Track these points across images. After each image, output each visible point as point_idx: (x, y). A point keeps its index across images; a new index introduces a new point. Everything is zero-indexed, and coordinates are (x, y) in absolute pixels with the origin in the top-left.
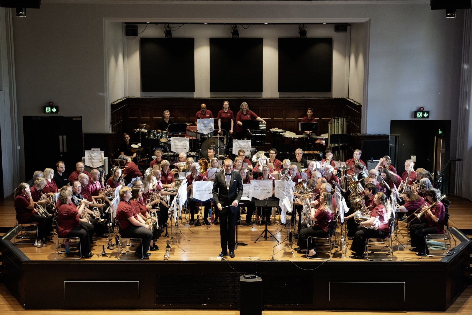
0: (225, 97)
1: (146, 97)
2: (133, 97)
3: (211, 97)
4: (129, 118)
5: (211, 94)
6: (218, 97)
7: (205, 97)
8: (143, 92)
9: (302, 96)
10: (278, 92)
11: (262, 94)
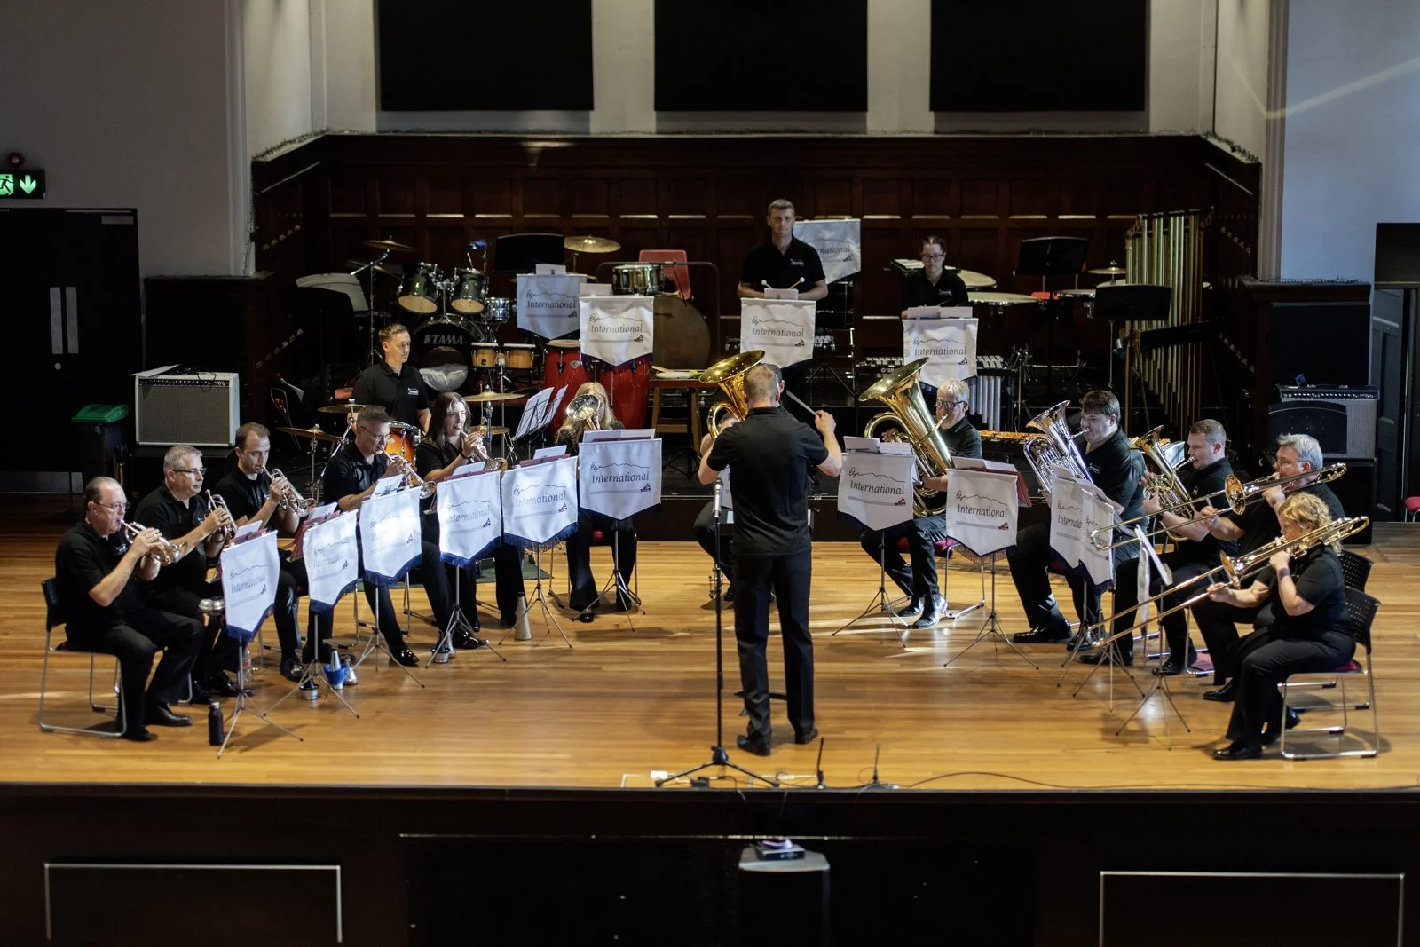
0: (717, 132)
1: (397, 131)
2: (347, 133)
3: (658, 133)
4: (332, 215)
5: (659, 120)
6: (688, 133)
7: (637, 132)
8: (387, 114)
9: (1025, 126)
10: (933, 108)
11: (864, 120)
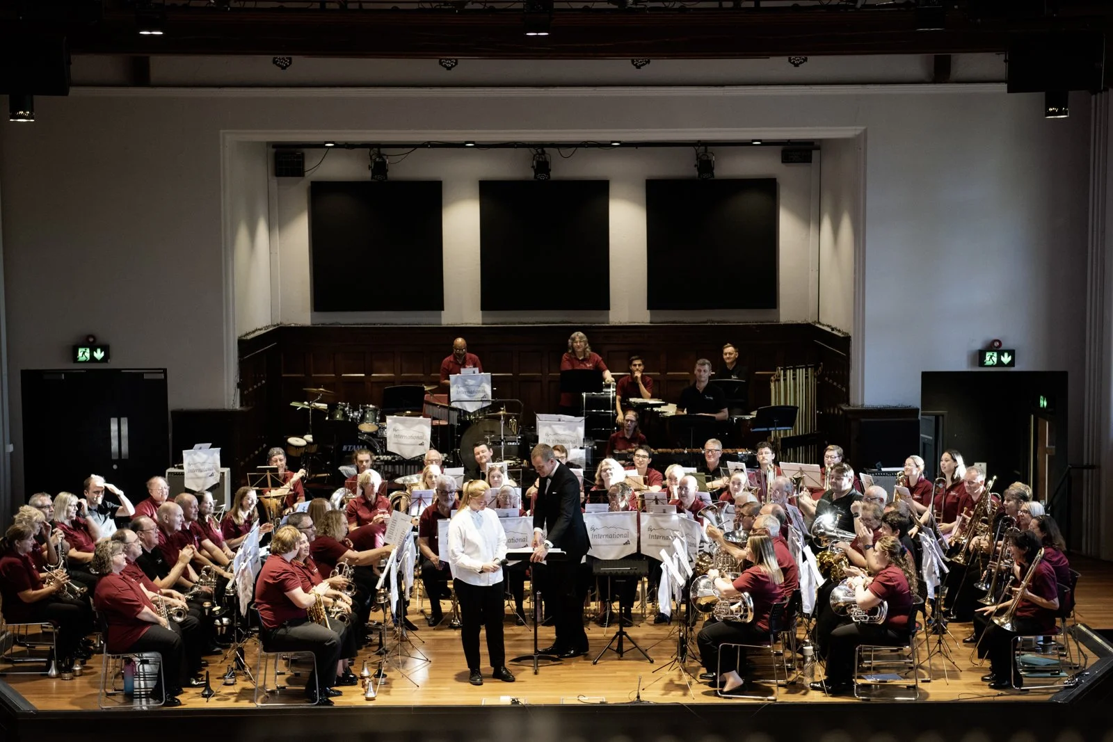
0: (519, 323)
1: (323, 324)
2: (293, 325)
3: (483, 324)
4: (283, 375)
5: (483, 316)
6: (501, 324)
7: (470, 324)
8: (316, 313)
9: (704, 319)
10: (648, 309)
11: (608, 316)
